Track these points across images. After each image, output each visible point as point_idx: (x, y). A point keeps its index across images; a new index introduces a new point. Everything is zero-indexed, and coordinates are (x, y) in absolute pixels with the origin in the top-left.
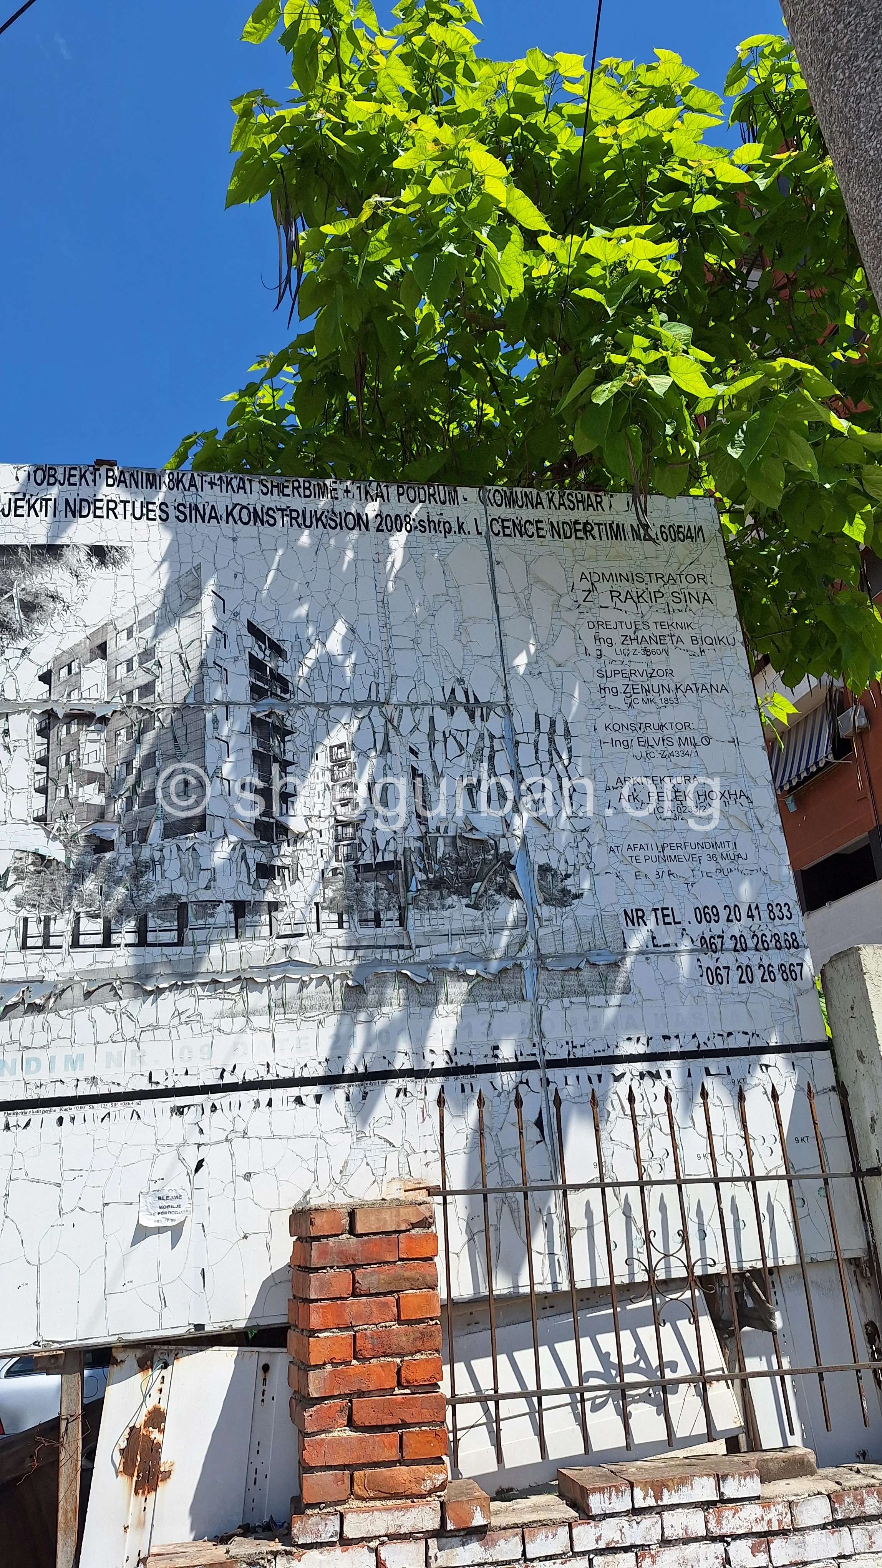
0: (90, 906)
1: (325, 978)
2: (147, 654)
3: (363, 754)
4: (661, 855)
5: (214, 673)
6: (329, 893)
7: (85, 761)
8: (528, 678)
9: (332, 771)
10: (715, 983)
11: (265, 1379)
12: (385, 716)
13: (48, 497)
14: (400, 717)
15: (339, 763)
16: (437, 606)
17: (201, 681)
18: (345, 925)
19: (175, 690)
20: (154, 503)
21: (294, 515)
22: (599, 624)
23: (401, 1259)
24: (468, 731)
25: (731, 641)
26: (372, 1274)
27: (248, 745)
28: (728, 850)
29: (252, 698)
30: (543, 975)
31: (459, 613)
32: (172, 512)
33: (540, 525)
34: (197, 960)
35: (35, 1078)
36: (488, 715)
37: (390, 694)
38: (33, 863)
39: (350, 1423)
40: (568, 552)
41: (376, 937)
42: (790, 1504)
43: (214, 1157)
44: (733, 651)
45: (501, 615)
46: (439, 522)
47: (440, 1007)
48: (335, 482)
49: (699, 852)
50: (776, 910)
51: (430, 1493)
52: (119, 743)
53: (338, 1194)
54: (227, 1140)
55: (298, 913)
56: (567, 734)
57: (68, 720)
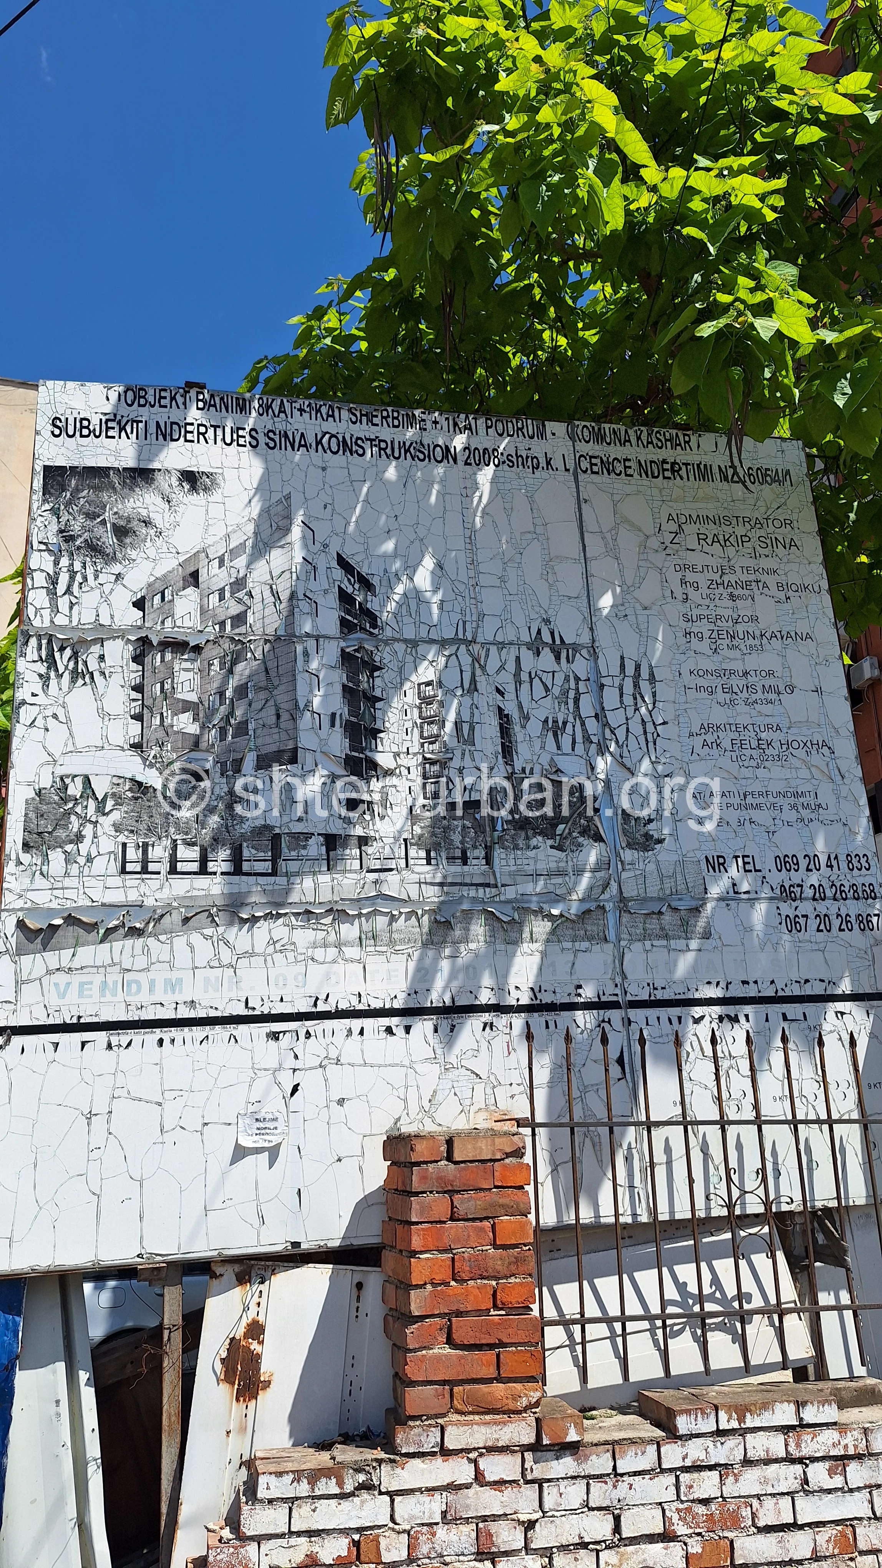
0: (187, 834)
1: (414, 912)
2: (239, 584)
3: (450, 692)
4: (743, 802)
5: (304, 606)
6: (417, 830)
7: (180, 690)
8: (614, 620)
9: (420, 708)
10: (794, 931)
11: (358, 1297)
12: (471, 655)
13: (139, 419)
14: (487, 656)
15: (427, 701)
16: (524, 543)
17: (292, 613)
18: (433, 862)
19: (267, 621)
20: (244, 429)
21: (383, 445)
22: (686, 567)
23: (496, 1187)
24: (554, 672)
25: (817, 589)
26: (469, 1199)
27: (338, 679)
28: (810, 800)
29: (342, 632)
30: (626, 917)
31: (546, 552)
32: (262, 439)
33: (627, 464)
34: (288, 892)
35: (135, 1000)
36: (574, 656)
37: (476, 632)
38: (130, 790)
39: (450, 1341)
40: (655, 492)
41: (463, 875)
42: (866, 1431)
43: (310, 1082)
44: (818, 599)
45: (588, 555)
46: (527, 457)
47: (525, 945)
48: (424, 413)
49: (780, 801)
50: (855, 861)
51: (525, 1410)
52: (212, 673)
53: (427, 1121)
54: (321, 1066)
55: (387, 848)
56: (652, 679)
57: (162, 648)
